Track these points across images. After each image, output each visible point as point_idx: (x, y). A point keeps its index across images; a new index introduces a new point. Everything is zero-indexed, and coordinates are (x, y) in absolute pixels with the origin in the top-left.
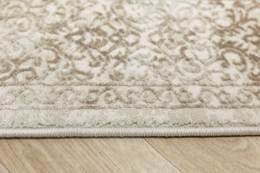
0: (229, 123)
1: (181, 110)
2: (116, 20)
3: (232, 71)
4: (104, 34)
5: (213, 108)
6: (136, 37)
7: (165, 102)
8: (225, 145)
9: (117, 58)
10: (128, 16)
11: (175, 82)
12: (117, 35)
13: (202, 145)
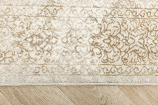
0: (90, 82)
1: (72, 76)
2: (48, 29)
3: (95, 58)
4: (42, 38)
5: (85, 75)
6: (56, 39)
7: (66, 73)
8: (88, 89)
9: (47, 51)
10: (53, 27)
11: (71, 63)
12: (48, 38)
13: (79, 89)
